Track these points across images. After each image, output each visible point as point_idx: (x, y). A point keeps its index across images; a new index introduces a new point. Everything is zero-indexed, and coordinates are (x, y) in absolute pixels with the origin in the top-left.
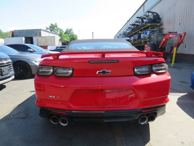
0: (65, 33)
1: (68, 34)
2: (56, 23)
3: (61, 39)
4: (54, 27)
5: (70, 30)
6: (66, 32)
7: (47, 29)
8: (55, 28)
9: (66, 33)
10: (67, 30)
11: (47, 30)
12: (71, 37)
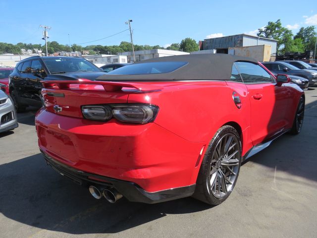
0: (295, 38)
1: (302, 38)
2: (279, 20)
3: (285, 48)
4: (274, 27)
5: (309, 29)
6: (298, 34)
7: (261, 32)
8: (276, 29)
9: (299, 36)
10: (302, 30)
11: (260, 34)
12: (307, 44)
